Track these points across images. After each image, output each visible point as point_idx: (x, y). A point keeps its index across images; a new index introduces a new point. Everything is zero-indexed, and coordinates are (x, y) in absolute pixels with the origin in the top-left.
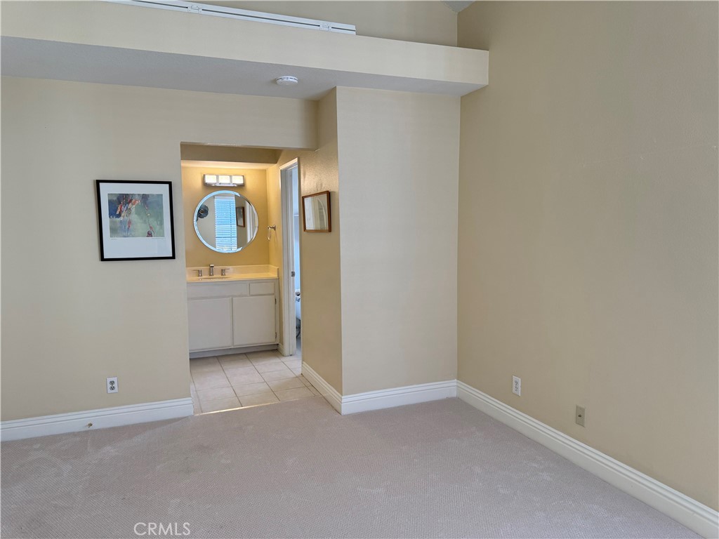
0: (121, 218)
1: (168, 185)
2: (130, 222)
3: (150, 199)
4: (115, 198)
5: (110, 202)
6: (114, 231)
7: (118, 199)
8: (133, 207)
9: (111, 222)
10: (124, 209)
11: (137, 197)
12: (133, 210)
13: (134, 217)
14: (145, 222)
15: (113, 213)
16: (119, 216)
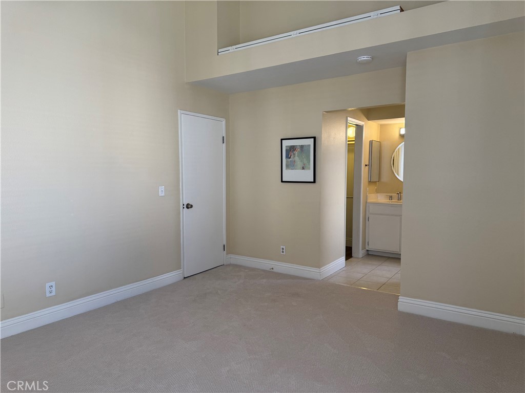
0: (291, 159)
1: (313, 139)
2: (294, 161)
3: (305, 148)
4: (288, 148)
5: (286, 150)
6: (287, 166)
7: (290, 148)
8: (296, 153)
9: (287, 161)
10: (292, 154)
11: (298, 147)
12: (296, 155)
13: (297, 158)
14: (301, 161)
15: (288, 157)
16: (290, 158)
